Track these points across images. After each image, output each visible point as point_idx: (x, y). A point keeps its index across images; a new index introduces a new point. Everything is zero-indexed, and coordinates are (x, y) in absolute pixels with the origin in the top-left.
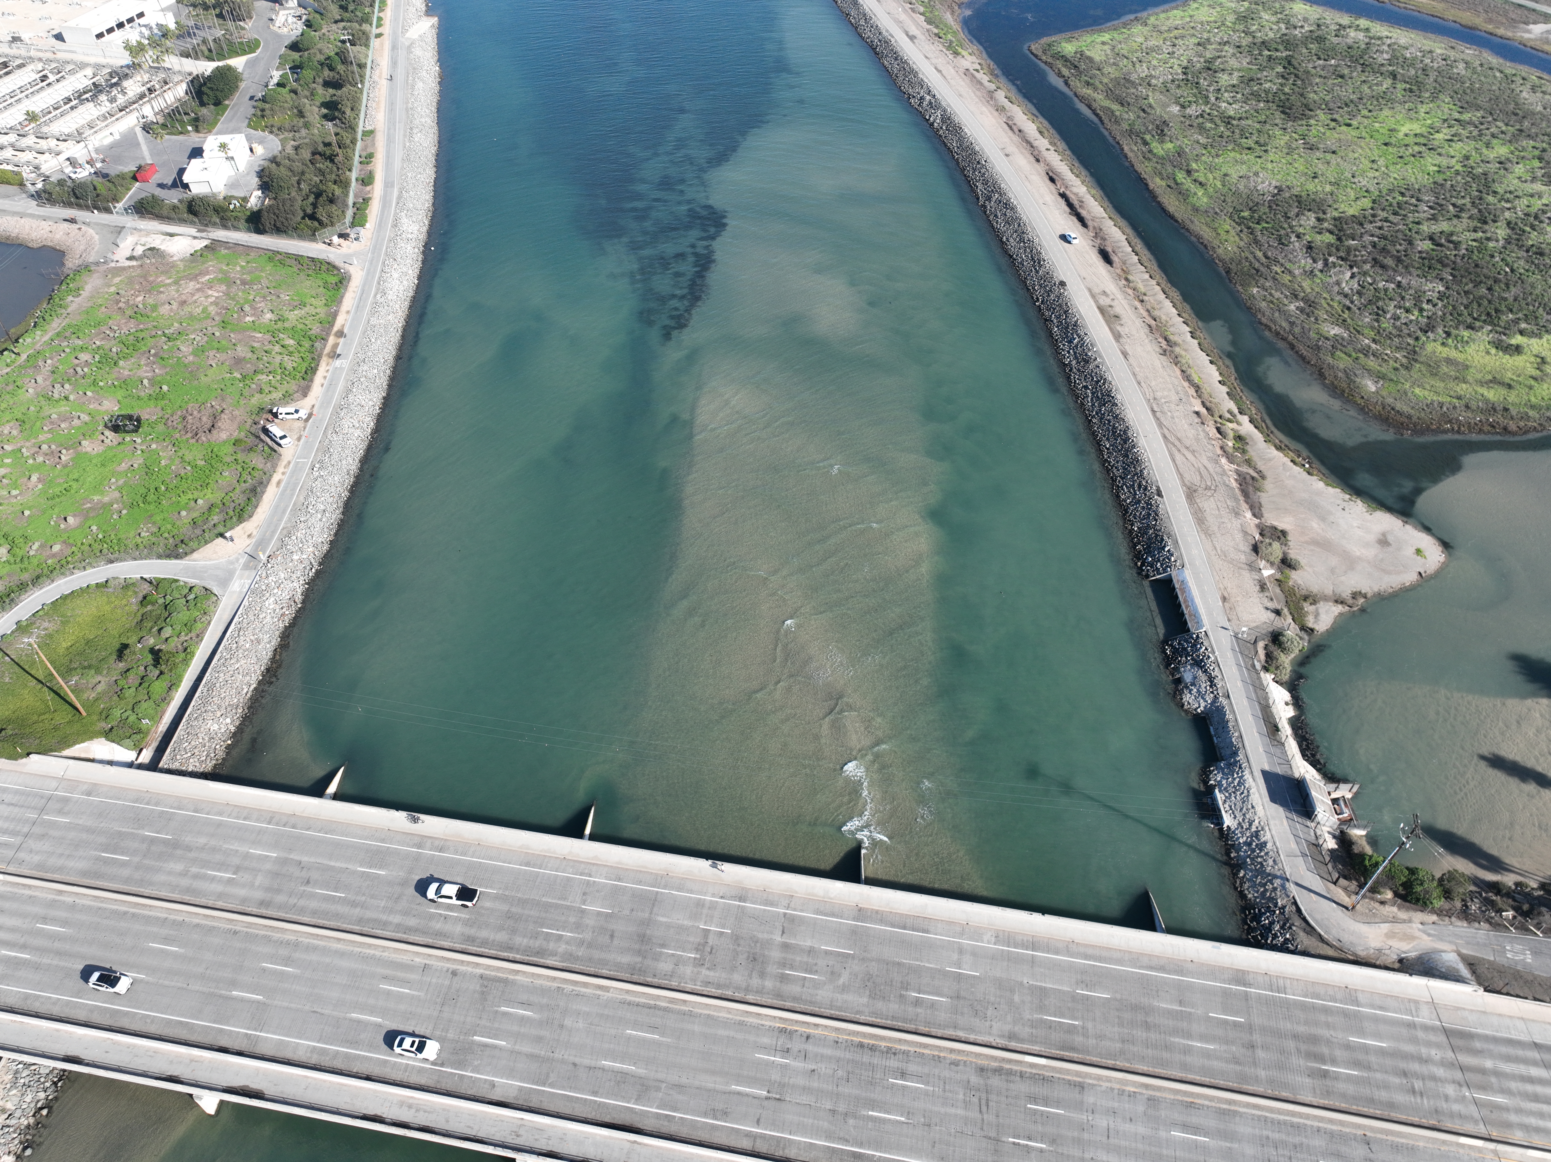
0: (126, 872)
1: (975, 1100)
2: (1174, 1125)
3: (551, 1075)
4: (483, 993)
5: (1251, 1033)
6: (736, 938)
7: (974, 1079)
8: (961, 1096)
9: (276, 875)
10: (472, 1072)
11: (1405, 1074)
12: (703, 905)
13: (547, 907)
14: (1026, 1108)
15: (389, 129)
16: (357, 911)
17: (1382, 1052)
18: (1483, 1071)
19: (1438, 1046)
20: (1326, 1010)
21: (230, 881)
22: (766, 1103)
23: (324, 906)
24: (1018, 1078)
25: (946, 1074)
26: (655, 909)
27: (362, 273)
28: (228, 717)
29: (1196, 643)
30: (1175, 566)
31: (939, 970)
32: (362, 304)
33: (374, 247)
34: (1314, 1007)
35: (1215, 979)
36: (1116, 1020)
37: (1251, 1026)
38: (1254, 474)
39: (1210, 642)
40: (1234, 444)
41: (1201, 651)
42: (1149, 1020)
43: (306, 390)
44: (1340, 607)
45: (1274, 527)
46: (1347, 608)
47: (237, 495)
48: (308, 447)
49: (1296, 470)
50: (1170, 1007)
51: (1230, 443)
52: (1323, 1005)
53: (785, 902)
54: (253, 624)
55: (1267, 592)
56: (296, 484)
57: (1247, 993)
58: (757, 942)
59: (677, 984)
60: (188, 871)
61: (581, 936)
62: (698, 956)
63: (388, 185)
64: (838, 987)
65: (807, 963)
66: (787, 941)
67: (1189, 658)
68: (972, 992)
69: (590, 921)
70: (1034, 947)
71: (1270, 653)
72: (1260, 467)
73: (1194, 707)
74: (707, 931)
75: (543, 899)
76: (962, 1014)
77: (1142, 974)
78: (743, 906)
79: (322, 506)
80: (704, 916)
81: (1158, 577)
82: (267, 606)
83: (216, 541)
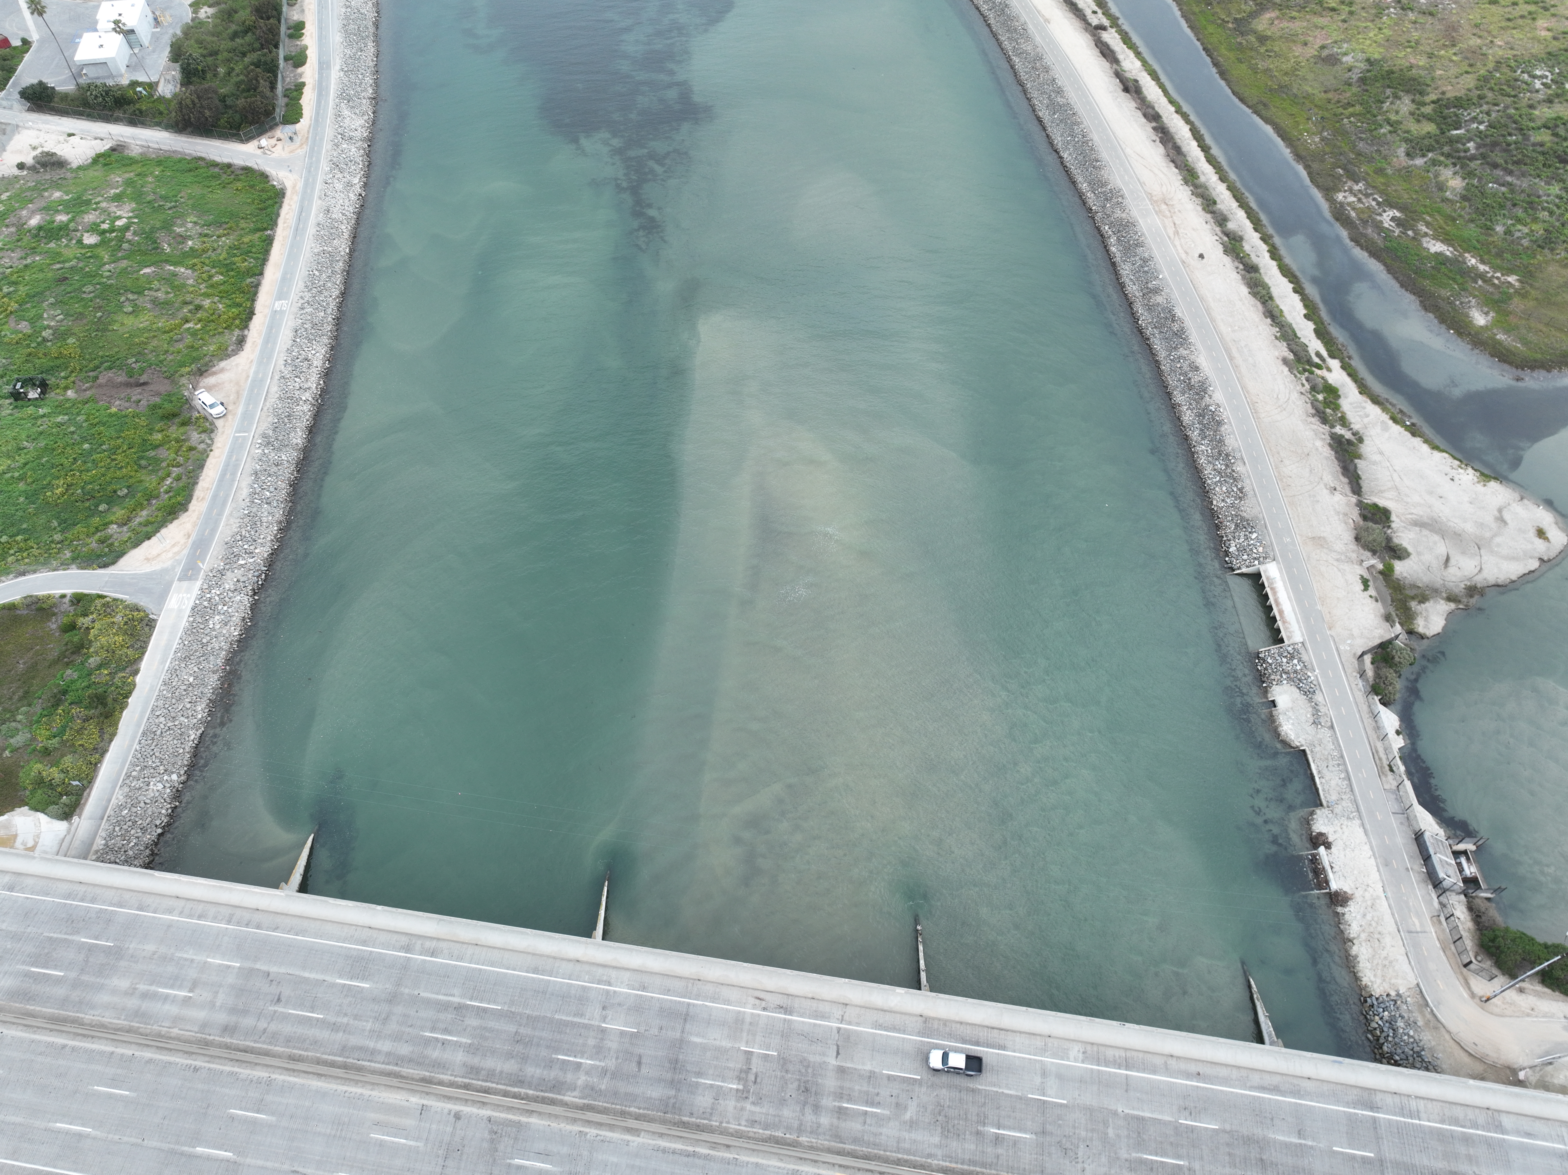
0: (60, 991)
4: (492, 1141)
6: (783, 1062)
9: (241, 991)
12: (743, 1021)
13: (561, 1027)
16: (339, 1037)
20: (1465, 1138)
21: (186, 1001)
23: (299, 1030)
26: (688, 1026)
27: (300, 185)
28: (173, 773)
29: (1292, 657)
30: (1264, 558)
31: (1021, 1098)
32: (301, 226)
33: (312, 150)
34: (1452, 1135)
35: (1337, 1102)
36: (1227, 1158)
37: (1381, 1161)
38: (1348, 435)
39: (1309, 656)
40: (1325, 398)
41: (1298, 668)
42: (1264, 1157)
43: (241, 342)
44: (1452, 606)
45: (1376, 506)
46: (1461, 606)
47: (169, 481)
48: (247, 417)
49: (1396, 429)
50: (1287, 1139)
51: (1320, 397)
52: (1462, 1132)
53: (837, 1012)
54: (196, 651)
55: (1372, 591)
56: (236, 466)
57: (1374, 1120)
58: (808, 1066)
59: (717, 1124)
60: (135, 989)
61: (603, 1064)
62: (741, 1087)
63: (324, 66)
64: (905, 1122)
65: (867, 1093)
66: (843, 1064)
67: (1284, 676)
68: (1060, 1126)
69: (612, 1044)
70: (1128, 1064)
71: (1377, 671)
72: (1356, 427)
73: (1293, 737)
74: (749, 1054)
75: (557, 1017)
76: (1050, 1154)
77: (1254, 1097)
78: (789, 1020)
79: (268, 493)
80: (745, 1034)
81: (1244, 570)
82: (211, 626)
83: (146, 543)
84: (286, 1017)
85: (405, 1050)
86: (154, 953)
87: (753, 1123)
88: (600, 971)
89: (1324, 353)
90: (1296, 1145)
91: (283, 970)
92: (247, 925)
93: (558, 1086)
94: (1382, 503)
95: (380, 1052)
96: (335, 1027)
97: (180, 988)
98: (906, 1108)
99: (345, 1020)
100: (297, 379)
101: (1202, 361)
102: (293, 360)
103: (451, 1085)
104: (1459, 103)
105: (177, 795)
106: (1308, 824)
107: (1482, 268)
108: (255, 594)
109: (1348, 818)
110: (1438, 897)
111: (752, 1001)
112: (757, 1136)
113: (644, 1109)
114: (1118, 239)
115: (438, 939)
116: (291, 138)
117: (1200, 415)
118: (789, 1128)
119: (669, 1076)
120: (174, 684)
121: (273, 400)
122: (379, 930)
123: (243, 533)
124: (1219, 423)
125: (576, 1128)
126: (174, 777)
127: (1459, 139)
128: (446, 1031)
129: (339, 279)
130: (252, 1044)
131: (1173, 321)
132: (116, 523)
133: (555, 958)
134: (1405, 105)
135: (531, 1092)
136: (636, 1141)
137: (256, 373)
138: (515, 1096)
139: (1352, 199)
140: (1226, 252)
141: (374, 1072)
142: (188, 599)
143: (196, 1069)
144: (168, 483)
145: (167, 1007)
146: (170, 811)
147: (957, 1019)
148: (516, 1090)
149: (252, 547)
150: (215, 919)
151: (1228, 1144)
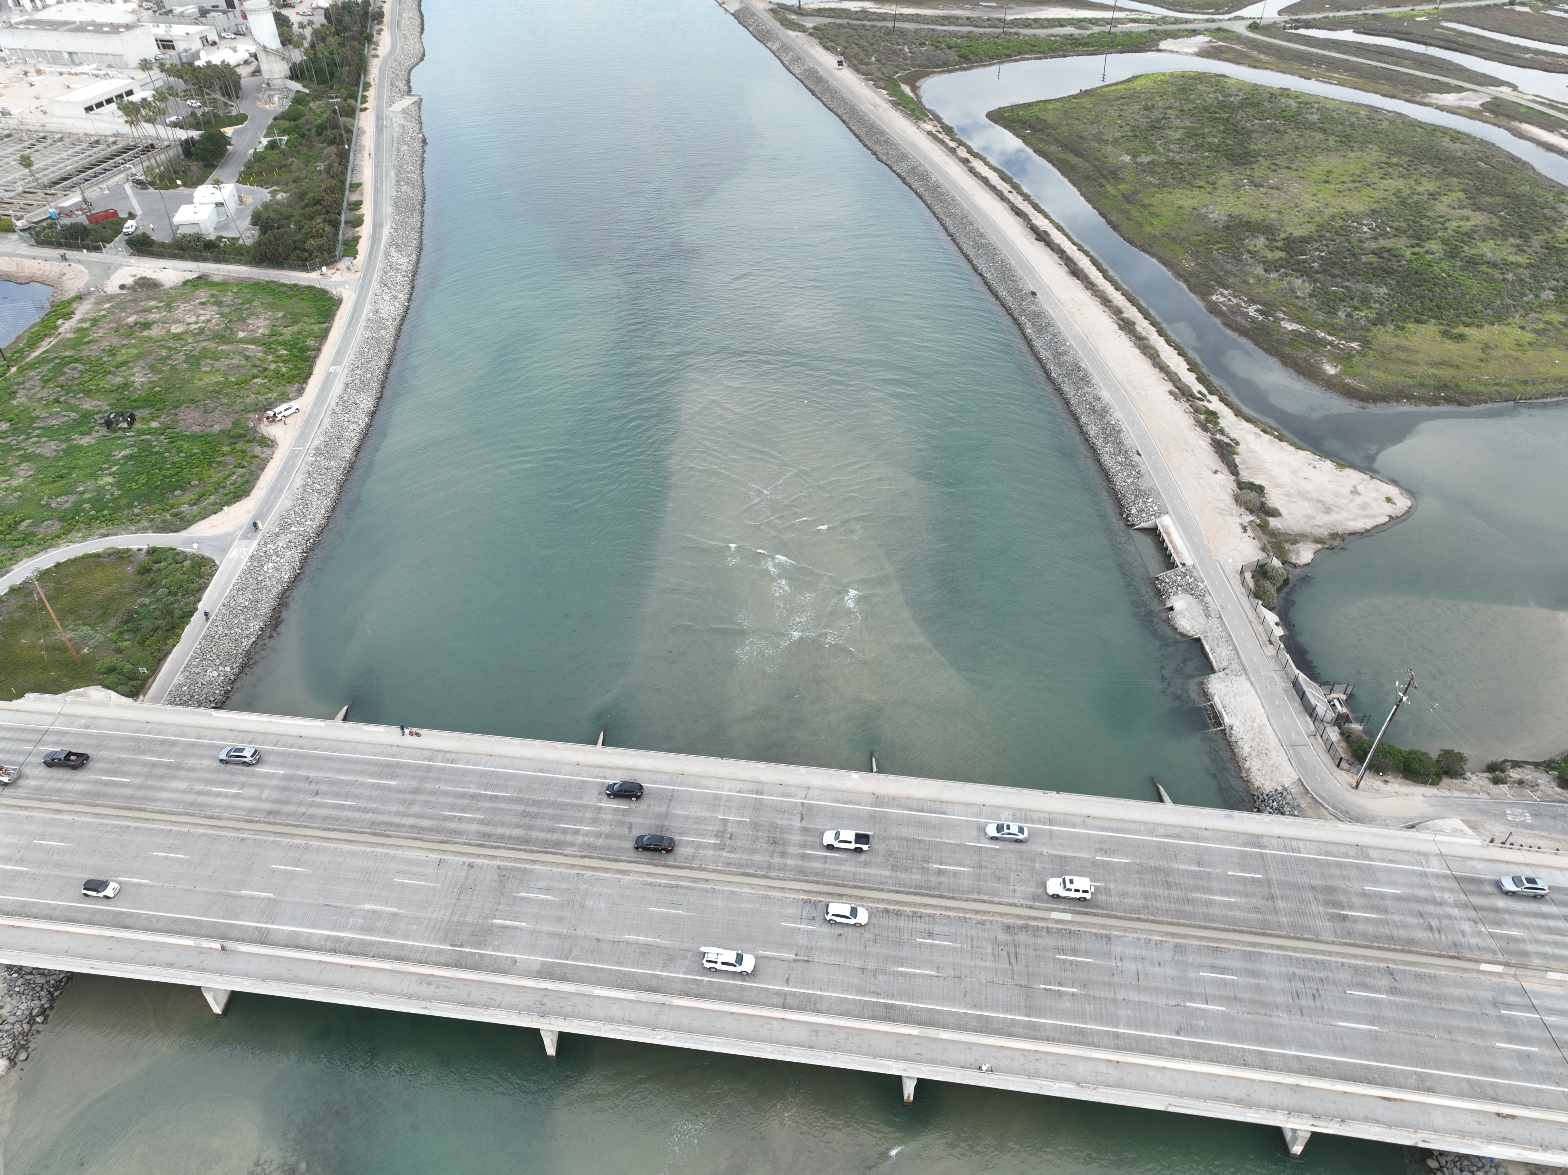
0: (127, 791)
1: (1004, 953)
2: (1202, 967)
3: (573, 950)
4: (501, 881)
5: (1270, 887)
6: (755, 826)
7: (1002, 936)
8: (990, 951)
9: (284, 789)
10: (492, 950)
11: (1421, 915)
12: (720, 800)
13: (562, 806)
14: (1054, 959)
15: (376, 182)
16: (369, 816)
17: (1398, 898)
18: (1496, 910)
19: (1451, 890)
20: (1340, 865)
21: (236, 796)
22: (794, 964)
23: (334, 813)
24: (1045, 933)
25: (973, 932)
26: (672, 804)
27: (354, 296)
28: (227, 666)
29: (1185, 575)
30: (1159, 514)
31: (959, 845)
32: (353, 321)
33: (365, 275)
34: (1328, 863)
35: (1231, 844)
36: (1137, 881)
37: (1269, 881)
38: (1227, 440)
39: (1199, 573)
40: (1206, 418)
41: (1191, 581)
42: (1169, 880)
43: (300, 391)
44: (1319, 546)
45: (1251, 483)
46: (1326, 546)
47: (234, 478)
48: (304, 438)
49: (1267, 437)
50: (1188, 868)
51: (1202, 416)
52: (1335, 860)
53: (802, 792)
54: (251, 586)
55: (1250, 532)
56: (292, 469)
57: (1262, 854)
58: (776, 828)
59: (697, 866)
60: (193, 788)
61: (598, 829)
62: (718, 842)
63: (377, 226)
64: (860, 862)
66: (806, 826)
67: (1179, 588)
68: (993, 863)
69: (607, 816)
70: (1051, 822)
71: (1256, 582)
72: (1232, 436)
73: (1189, 630)
74: (725, 822)
75: (558, 800)
76: (985, 881)
77: (1161, 842)
78: (761, 799)
79: (319, 486)
80: (722, 808)
81: (1144, 525)
82: (265, 570)
83: (213, 517)
84: (322, 805)
85: (426, 823)
86: (209, 766)
88: (597, 770)
89: (1206, 392)
90: (1196, 872)
91: (321, 775)
92: (292, 746)
93: (558, 844)
94: (1257, 482)
95: (404, 825)
96: (365, 810)
97: (232, 786)
99: (374, 805)
100: (347, 416)
101: (1103, 394)
102: (344, 403)
103: (466, 844)
104: (1303, 240)
106: (1203, 686)
107: (1329, 338)
108: (304, 552)
110: (1314, 723)
114: (1033, 324)
116: (348, 268)
117: (1103, 428)
118: (759, 867)
120: (232, 605)
121: (325, 427)
123: (296, 510)
125: (575, 871)
126: (228, 669)
127: (1305, 261)
128: (462, 811)
129: (384, 355)
130: (293, 823)
131: (1079, 371)
132: (188, 503)
133: (557, 762)
134: (1261, 242)
135: (535, 848)
136: (626, 879)
137: (312, 410)
138: (522, 851)
139: (1222, 299)
140: (1121, 329)
142: (247, 552)
143: (243, 840)
145: (220, 800)
146: (223, 693)
147: (904, 795)
148: (523, 846)
149: (304, 520)
151: (1138, 872)
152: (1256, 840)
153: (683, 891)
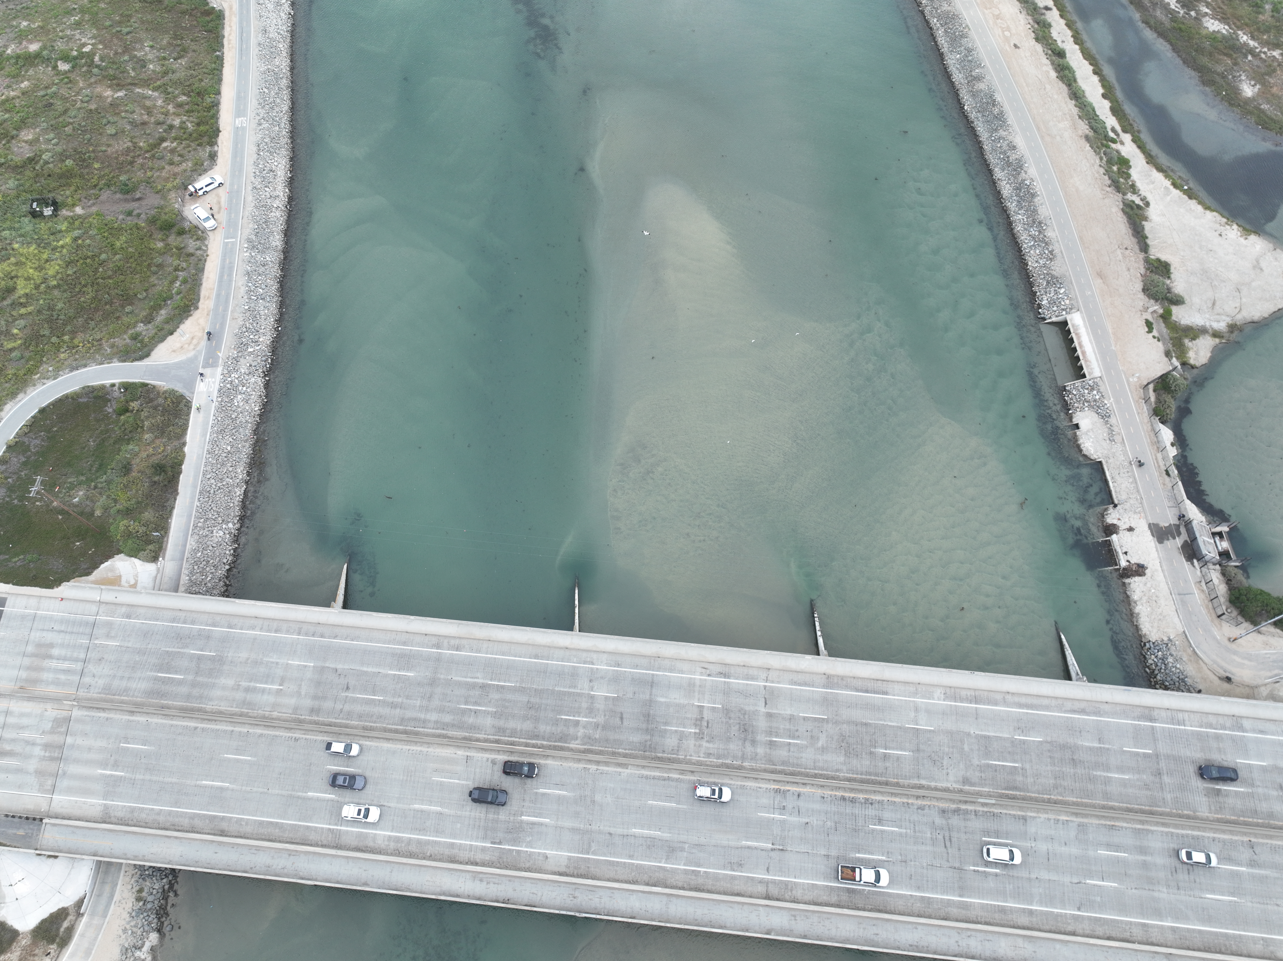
0: (184, 690)
1: (940, 837)
2: (1100, 845)
3: (593, 844)
5: (1158, 763)
6: (727, 711)
7: (939, 821)
8: (929, 835)
9: (318, 683)
10: (526, 847)
12: (694, 685)
13: (561, 696)
14: (981, 841)
16: (397, 712)
17: (1264, 770)
20: (1218, 737)
21: (279, 692)
22: (772, 854)
23: (367, 708)
24: (973, 817)
25: (915, 817)
26: (654, 691)
27: (236, 7)
28: (229, 522)
29: (1093, 389)
30: (1069, 310)
31: (901, 728)
32: (244, 46)
34: (1208, 735)
35: (1127, 717)
36: (1049, 760)
37: (1157, 756)
38: (1138, 201)
39: (1106, 387)
40: (1119, 169)
41: (1097, 397)
42: (1075, 758)
43: (213, 157)
44: (1217, 341)
45: (1158, 260)
46: (1224, 341)
48: (232, 225)
49: (1176, 192)
50: (1091, 745)
51: (1115, 168)
52: (1215, 733)
53: (763, 675)
54: (228, 425)
56: (231, 269)
57: (1153, 727)
58: (745, 714)
59: (683, 757)
60: (239, 685)
61: (595, 720)
62: (697, 731)
64: (818, 749)
65: (789, 730)
66: (770, 711)
67: (1086, 404)
68: (930, 745)
69: (600, 705)
70: (977, 700)
71: (1158, 397)
72: (1143, 193)
73: (1092, 452)
74: (701, 707)
75: (556, 689)
76: (923, 765)
77: (1067, 718)
78: (728, 682)
79: (261, 290)
80: (696, 694)
81: (1054, 319)
82: (236, 404)
83: (170, 339)
84: (355, 700)
85: (447, 718)
86: (248, 659)
87: (709, 755)
88: (584, 655)
89: (1118, 128)
90: (1097, 748)
91: (346, 667)
92: (313, 635)
93: (564, 738)
94: (1164, 257)
95: (429, 721)
96: (393, 706)
97: (272, 683)
98: (818, 739)
99: (400, 700)
100: (267, 189)
101: (1019, 141)
102: (260, 172)
103: (486, 741)
105: (236, 539)
106: (1103, 517)
107: (1252, 43)
108: (265, 375)
109: (1135, 513)
110: (1201, 568)
111: (699, 670)
112: (712, 764)
113: (629, 750)
114: (946, 31)
115: (460, 638)
117: (1017, 189)
118: (735, 757)
119: (644, 726)
120: (216, 452)
121: (250, 208)
122: (414, 633)
123: (248, 325)
124: (1033, 195)
125: (581, 766)
126: (230, 525)
128: (476, 703)
129: (286, 95)
130: (334, 720)
131: (994, 105)
132: (142, 322)
133: (549, 647)
135: (545, 743)
136: (626, 772)
137: (232, 182)
138: (534, 746)
140: (1037, 39)
141: (427, 735)
142: (214, 383)
143: (296, 740)
144: (177, 285)
145: (265, 697)
146: (232, 551)
147: (851, 675)
148: (534, 742)
149: (257, 337)
150: (288, 632)
151: (1049, 751)
152: (1148, 714)
153: (674, 784)
